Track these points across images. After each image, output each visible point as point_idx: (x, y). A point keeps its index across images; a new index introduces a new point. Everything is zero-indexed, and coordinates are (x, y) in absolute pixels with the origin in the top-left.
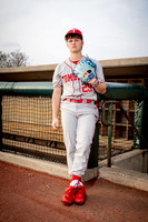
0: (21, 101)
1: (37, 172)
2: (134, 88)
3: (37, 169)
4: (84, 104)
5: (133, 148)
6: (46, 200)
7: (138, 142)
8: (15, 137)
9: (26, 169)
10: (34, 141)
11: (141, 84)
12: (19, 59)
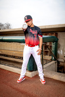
7: (53, 58)
12: (8, 26)
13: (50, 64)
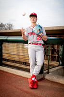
0: (11, 44)
2: (59, 39)
4: (38, 46)
5: (59, 66)
6: (21, 88)
7: (61, 63)
8: (8, 60)
9: (13, 74)
10: (16, 62)
11: (62, 38)
12: (10, 26)
13: (57, 68)
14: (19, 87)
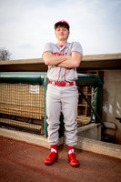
1: (17, 141)
2: (91, 77)
3: (18, 139)
5: (90, 123)
6: (24, 162)
7: (94, 118)
9: (9, 139)
10: (15, 118)
11: (97, 75)
12: (4, 55)
14: (21, 161)
